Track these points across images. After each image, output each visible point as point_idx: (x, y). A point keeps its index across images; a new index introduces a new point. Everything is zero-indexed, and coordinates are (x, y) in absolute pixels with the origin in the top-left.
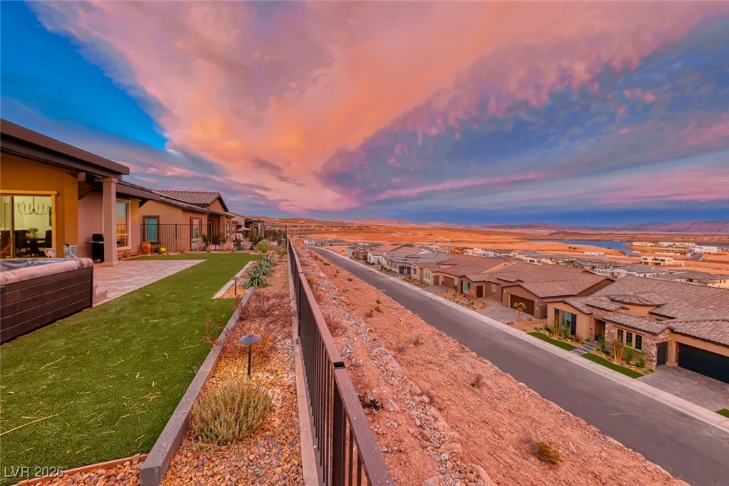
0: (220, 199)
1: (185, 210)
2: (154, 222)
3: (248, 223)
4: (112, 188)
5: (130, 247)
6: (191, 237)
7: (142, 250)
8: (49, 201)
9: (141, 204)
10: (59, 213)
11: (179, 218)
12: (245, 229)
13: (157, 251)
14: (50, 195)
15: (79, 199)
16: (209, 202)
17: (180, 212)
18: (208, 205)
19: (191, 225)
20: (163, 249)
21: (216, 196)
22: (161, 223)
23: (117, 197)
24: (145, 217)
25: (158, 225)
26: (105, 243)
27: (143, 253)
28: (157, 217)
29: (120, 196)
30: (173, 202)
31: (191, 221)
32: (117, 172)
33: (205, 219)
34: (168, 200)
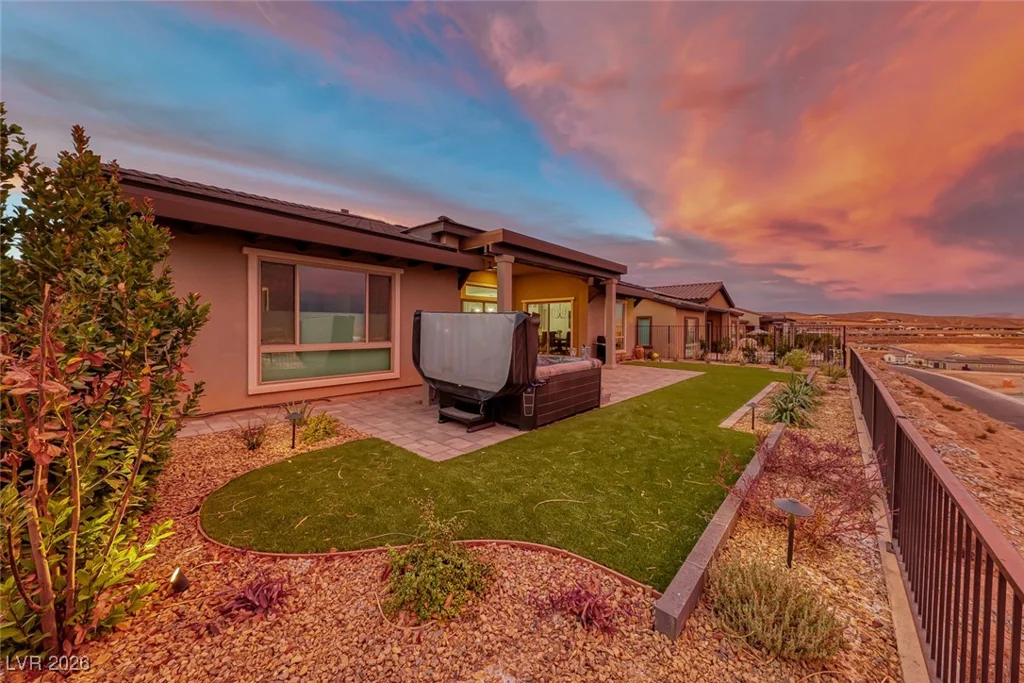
0: (723, 291)
1: (679, 308)
2: (646, 323)
3: (765, 323)
4: (613, 289)
5: (626, 351)
6: (685, 342)
7: (636, 355)
8: (569, 306)
9: (636, 304)
10: (576, 317)
11: (672, 317)
12: (760, 332)
13: (649, 356)
14: (569, 301)
15: (589, 301)
16: (708, 296)
17: (673, 312)
18: (706, 300)
19: (686, 326)
20: (656, 355)
21: (717, 288)
22: (653, 324)
23: (617, 298)
24: (640, 318)
25: (651, 326)
26: (606, 345)
27: (637, 358)
28: (649, 318)
29: (620, 297)
30: (668, 299)
31: (686, 322)
32: (616, 271)
33: (702, 319)
34: (661, 298)
